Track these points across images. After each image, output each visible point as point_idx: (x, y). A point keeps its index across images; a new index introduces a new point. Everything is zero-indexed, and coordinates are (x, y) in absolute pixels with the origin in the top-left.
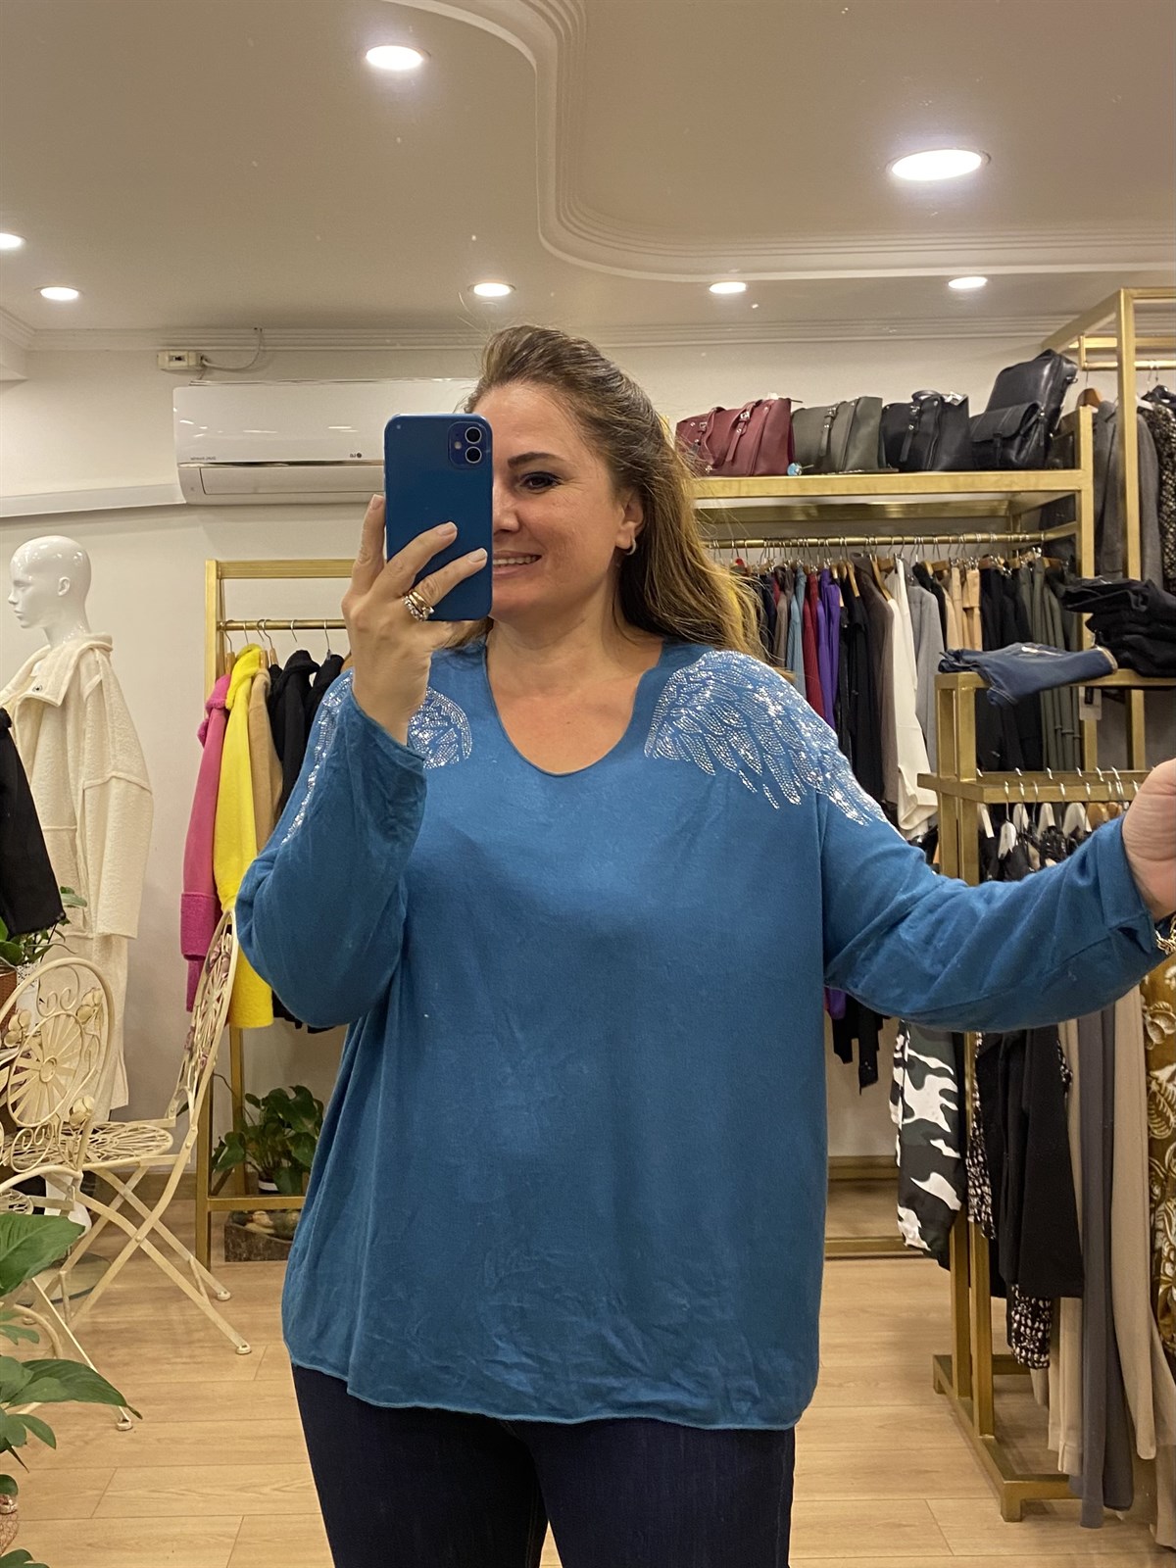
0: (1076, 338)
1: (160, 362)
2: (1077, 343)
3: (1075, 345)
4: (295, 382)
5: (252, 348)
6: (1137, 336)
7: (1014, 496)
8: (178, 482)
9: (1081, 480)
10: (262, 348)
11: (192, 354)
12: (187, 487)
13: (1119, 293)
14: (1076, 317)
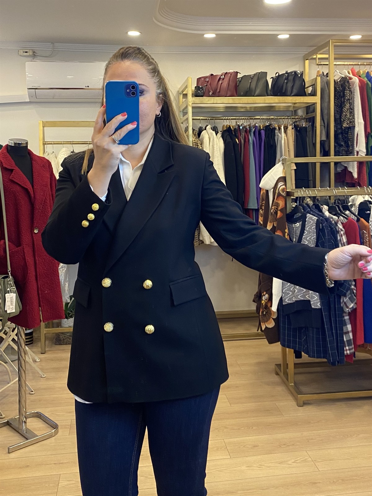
0: (315, 54)
1: (20, 53)
2: (315, 56)
4: (66, 61)
5: (51, 49)
6: (335, 54)
7: (294, 104)
8: (27, 94)
9: (317, 99)
10: (54, 50)
11: (31, 51)
12: (30, 96)
13: (330, 41)
14: (316, 47)
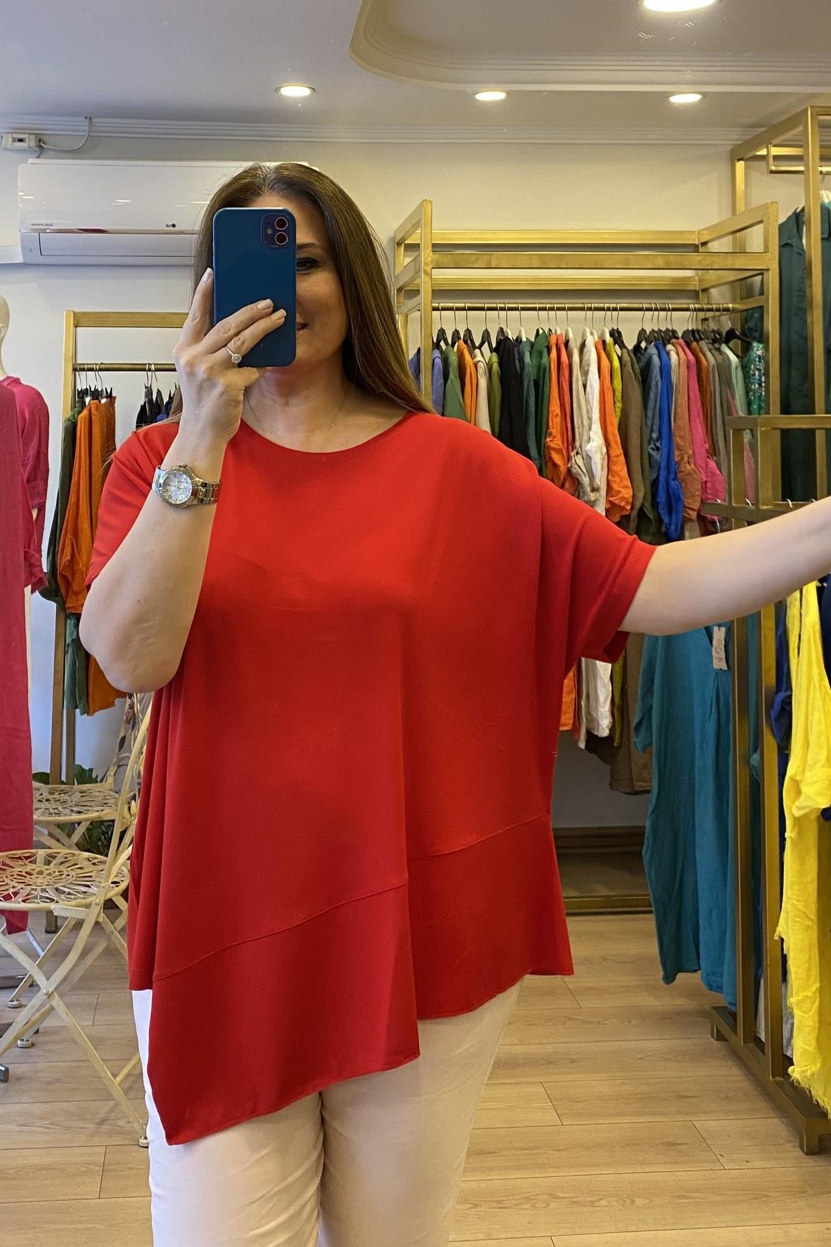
1: (4, 142)
2: (765, 150)
3: (763, 152)
5: (83, 134)
8: (19, 244)
10: (91, 134)
11: (32, 137)
12: (26, 249)
13: (808, 110)
14: (766, 129)
